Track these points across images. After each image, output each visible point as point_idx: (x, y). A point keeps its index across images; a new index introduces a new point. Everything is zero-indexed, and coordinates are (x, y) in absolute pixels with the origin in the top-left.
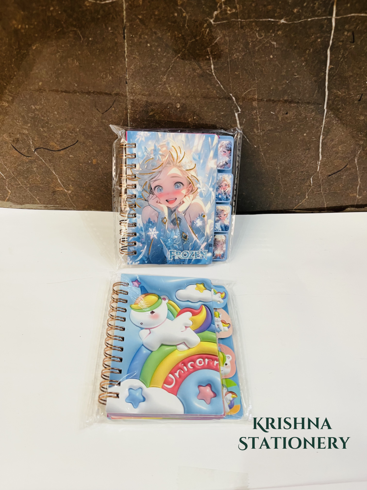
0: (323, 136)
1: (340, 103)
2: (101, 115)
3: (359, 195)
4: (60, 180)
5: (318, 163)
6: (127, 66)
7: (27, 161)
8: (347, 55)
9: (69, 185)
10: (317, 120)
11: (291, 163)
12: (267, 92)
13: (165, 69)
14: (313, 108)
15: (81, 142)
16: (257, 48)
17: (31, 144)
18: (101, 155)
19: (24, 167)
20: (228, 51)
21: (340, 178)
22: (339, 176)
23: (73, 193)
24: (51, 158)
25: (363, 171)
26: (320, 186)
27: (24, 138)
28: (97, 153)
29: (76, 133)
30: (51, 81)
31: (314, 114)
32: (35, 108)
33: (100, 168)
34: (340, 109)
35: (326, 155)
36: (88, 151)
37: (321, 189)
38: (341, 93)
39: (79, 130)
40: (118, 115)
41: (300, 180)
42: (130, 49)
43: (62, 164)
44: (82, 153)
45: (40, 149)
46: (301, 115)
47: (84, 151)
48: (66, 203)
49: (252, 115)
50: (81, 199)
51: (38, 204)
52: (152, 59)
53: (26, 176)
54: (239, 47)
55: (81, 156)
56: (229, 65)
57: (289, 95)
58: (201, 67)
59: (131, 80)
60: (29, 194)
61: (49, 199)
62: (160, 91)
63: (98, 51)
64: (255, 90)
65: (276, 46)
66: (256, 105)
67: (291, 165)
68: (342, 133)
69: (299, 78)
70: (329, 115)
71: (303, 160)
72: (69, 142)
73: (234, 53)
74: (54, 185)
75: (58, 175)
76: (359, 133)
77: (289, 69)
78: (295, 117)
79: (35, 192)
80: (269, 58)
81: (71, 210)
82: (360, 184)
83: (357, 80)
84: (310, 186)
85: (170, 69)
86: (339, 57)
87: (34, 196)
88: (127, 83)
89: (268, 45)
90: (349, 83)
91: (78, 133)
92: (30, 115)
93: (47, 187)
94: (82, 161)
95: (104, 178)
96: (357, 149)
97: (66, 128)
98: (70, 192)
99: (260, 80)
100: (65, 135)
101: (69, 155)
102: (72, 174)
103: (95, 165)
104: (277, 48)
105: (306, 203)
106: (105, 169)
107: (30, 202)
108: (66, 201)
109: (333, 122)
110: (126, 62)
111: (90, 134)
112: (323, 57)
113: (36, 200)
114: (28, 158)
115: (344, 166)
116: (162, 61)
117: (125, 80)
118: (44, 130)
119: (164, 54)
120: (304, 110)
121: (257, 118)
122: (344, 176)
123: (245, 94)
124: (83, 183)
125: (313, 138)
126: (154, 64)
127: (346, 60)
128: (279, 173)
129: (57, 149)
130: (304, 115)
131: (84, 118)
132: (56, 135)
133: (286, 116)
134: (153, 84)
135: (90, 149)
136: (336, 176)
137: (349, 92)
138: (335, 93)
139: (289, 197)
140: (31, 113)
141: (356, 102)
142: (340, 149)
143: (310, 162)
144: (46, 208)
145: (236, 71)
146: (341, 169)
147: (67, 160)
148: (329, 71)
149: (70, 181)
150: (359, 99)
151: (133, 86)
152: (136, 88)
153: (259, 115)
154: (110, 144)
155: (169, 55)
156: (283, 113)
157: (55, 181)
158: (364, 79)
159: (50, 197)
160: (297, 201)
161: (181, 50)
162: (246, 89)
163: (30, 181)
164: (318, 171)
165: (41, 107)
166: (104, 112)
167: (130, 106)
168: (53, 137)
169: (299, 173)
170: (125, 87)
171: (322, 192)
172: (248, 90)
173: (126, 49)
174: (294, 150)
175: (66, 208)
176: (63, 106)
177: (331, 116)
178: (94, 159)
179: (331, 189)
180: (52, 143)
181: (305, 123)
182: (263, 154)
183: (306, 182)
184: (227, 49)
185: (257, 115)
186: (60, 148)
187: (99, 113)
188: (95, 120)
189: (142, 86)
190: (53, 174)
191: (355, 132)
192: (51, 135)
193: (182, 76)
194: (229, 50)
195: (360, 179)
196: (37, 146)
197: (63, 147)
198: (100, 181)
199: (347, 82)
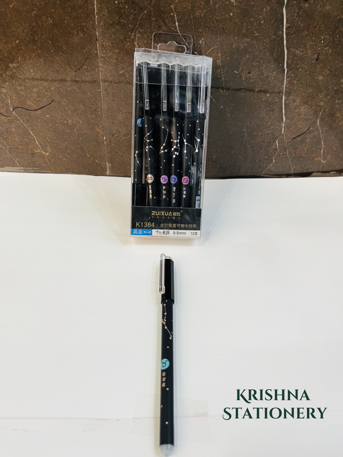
0: (285, 96)
1: (299, 62)
2: (74, 73)
3: (324, 160)
4: (38, 142)
5: (282, 125)
6: (97, 23)
7: (6, 121)
8: (302, 14)
9: (46, 147)
10: (278, 79)
11: (257, 125)
12: (230, 50)
13: (133, 26)
14: (274, 67)
15: (56, 102)
16: (218, 6)
17: (9, 103)
18: (76, 115)
19: (3, 127)
20: (190, 9)
21: (304, 141)
22: (303, 139)
23: (51, 155)
24: (28, 117)
25: (326, 134)
26: (285, 149)
27: (3, 97)
28: (72, 113)
29: (52, 92)
30: (27, 39)
31: (275, 74)
32: (13, 66)
33: (75, 128)
34: (299, 68)
35: (289, 117)
36: (63, 110)
37: (287, 152)
38: (299, 52)
39: (54, 89)
40: (91, 74)
41: (266, 143)
42: (99, 6)
43: (39, 125)
44: (58, 113)
45: (18, 108)
46: (263, 75)
47: (60, 111)
48: (44, 166)
49: (217, 74)
50: (58, 161)
51: (17, 167)
52: (120, 16)
53: (5, 136)
54: (201, 4)
55: (57, 116)
56: (192, 22)
57: (250, 54)
58: (166, 24)
59: (101, 37)
60: (8, 156)
61: (28, 161)
62: (129, 49)
63: (70, 8)
64: (218, 48)
65: (235, 5)
66: (220, 64)
67: (256, 127)
68: (303, 94)
69: (258, 36)
70: (290, 75)
71: (268, 121)
72: (45, 101)
73: (196, 10)
74: (32, 147)
75: (37, 136)
76: (319, 94)
77: (249, 27)
78: (257, 77)
79: (15, 154)
80: (229, 16)
81: (49, 173)
82: (324, 148)
83: (313, 39)
84: (276, 149)
85: (137, 26)
86: (294, 16)
87: (13, 159)
88: (97, 40)
89: (228, 2)
90: (306, 42)
91: (53, 92)
92: (8, 73)
93: (26, 149)
94: (59, 121)
95: (80, 139)
96: (318, 111)
97: (41, 86)
98: (48, 154)
99: (223, 38)
100: (41, 94)
101: (46, 115)
102: (49, 136)
103: (70, 126)
104: (236, 6)
105: (274, 167)
106: (80, 130)
107: (10, 164)
108: (44, 163)
109: (294, 82)
110: (96, 19)
111: (65, 93)
112: (279, 16)
113: (15, 162)
114: (7, 117)
115: (307, 129)
116: (129, 18)
117: (96, 38)
118: (21, 88)
119: (132, 11)
120: (266, 69)
121: (222, 77)
122: (308, 139)
123: (209, 52)
124: (60, 145)
125: (276, 98)
126: (122, 21)
127: (301, 19)
128: (245, 135)
129: (34, 108)
130: (266, 74)
131: (58, 77)
132: (32, 94)
133: (249, 75)
134: (122, 41)
135: (65, 108)
136: (300, 139)
137: (307, 52)
138: (294, 52)
139: (257, 161)
140: (10, 71)
141: (314, 61)
142: (302, 111)
143: (275, 124)
144: (26, 171)
145: (199, 29)
146: (304, 131)
147: (44, 120)
148: (286, 29)
149: (47, 143)
150: (316, 58)
151: (103, 43)
152: (106, 46)
153: (223, 75)
154: (84, 103)
155: (136, 12)
156: (246, 72)
157: (33, 142)
158: (319, 39)
159: (29, 160)
160: (265, 165)
161: (146, 7)
162: (210, 47)
163: (9, 142)
164: (283, 134)
165: (18, 65)
166: (77, 70)
167: (101, 64)
168: (30, 95)
169: (264, 136)
170: (96, 44)
171: (288, 156)
172: (212, 48)
173: (95, 6)
174: (258, 111)
175: (45, 171)
176: (38, 63)
177: (291, 76)
178: (69, 119)
179: (297, 153)
180: (29, 103)
181: (267, 83)
182: (229, 115)
183: (272, 145)
184: (189, 6)
185: (221, 74)
186: (37, 108)
187: (72, 71)
188: (69, 78)
189: (112, 43)
190: (31, 134)
191: (316, 93)
192: (28, 94)
193: (149, 33)
194: (191, 7)
195: (324, 142)
196: (15, 105)
197: (39, 107)
198: (76, 143)
199: (303, 41)
